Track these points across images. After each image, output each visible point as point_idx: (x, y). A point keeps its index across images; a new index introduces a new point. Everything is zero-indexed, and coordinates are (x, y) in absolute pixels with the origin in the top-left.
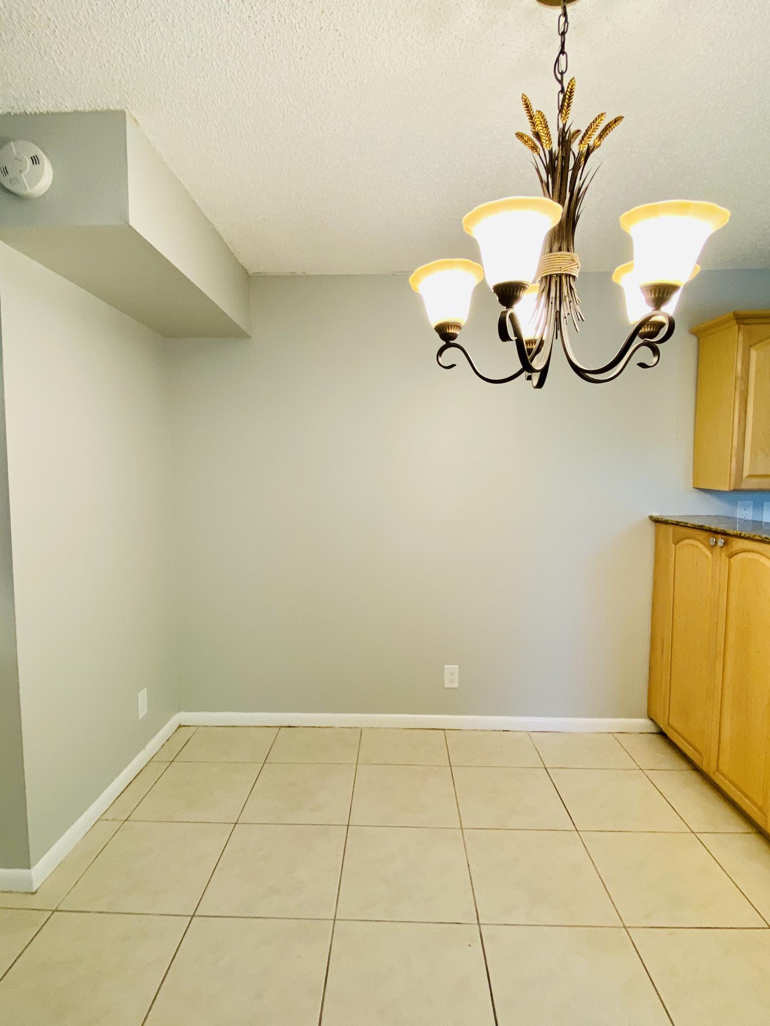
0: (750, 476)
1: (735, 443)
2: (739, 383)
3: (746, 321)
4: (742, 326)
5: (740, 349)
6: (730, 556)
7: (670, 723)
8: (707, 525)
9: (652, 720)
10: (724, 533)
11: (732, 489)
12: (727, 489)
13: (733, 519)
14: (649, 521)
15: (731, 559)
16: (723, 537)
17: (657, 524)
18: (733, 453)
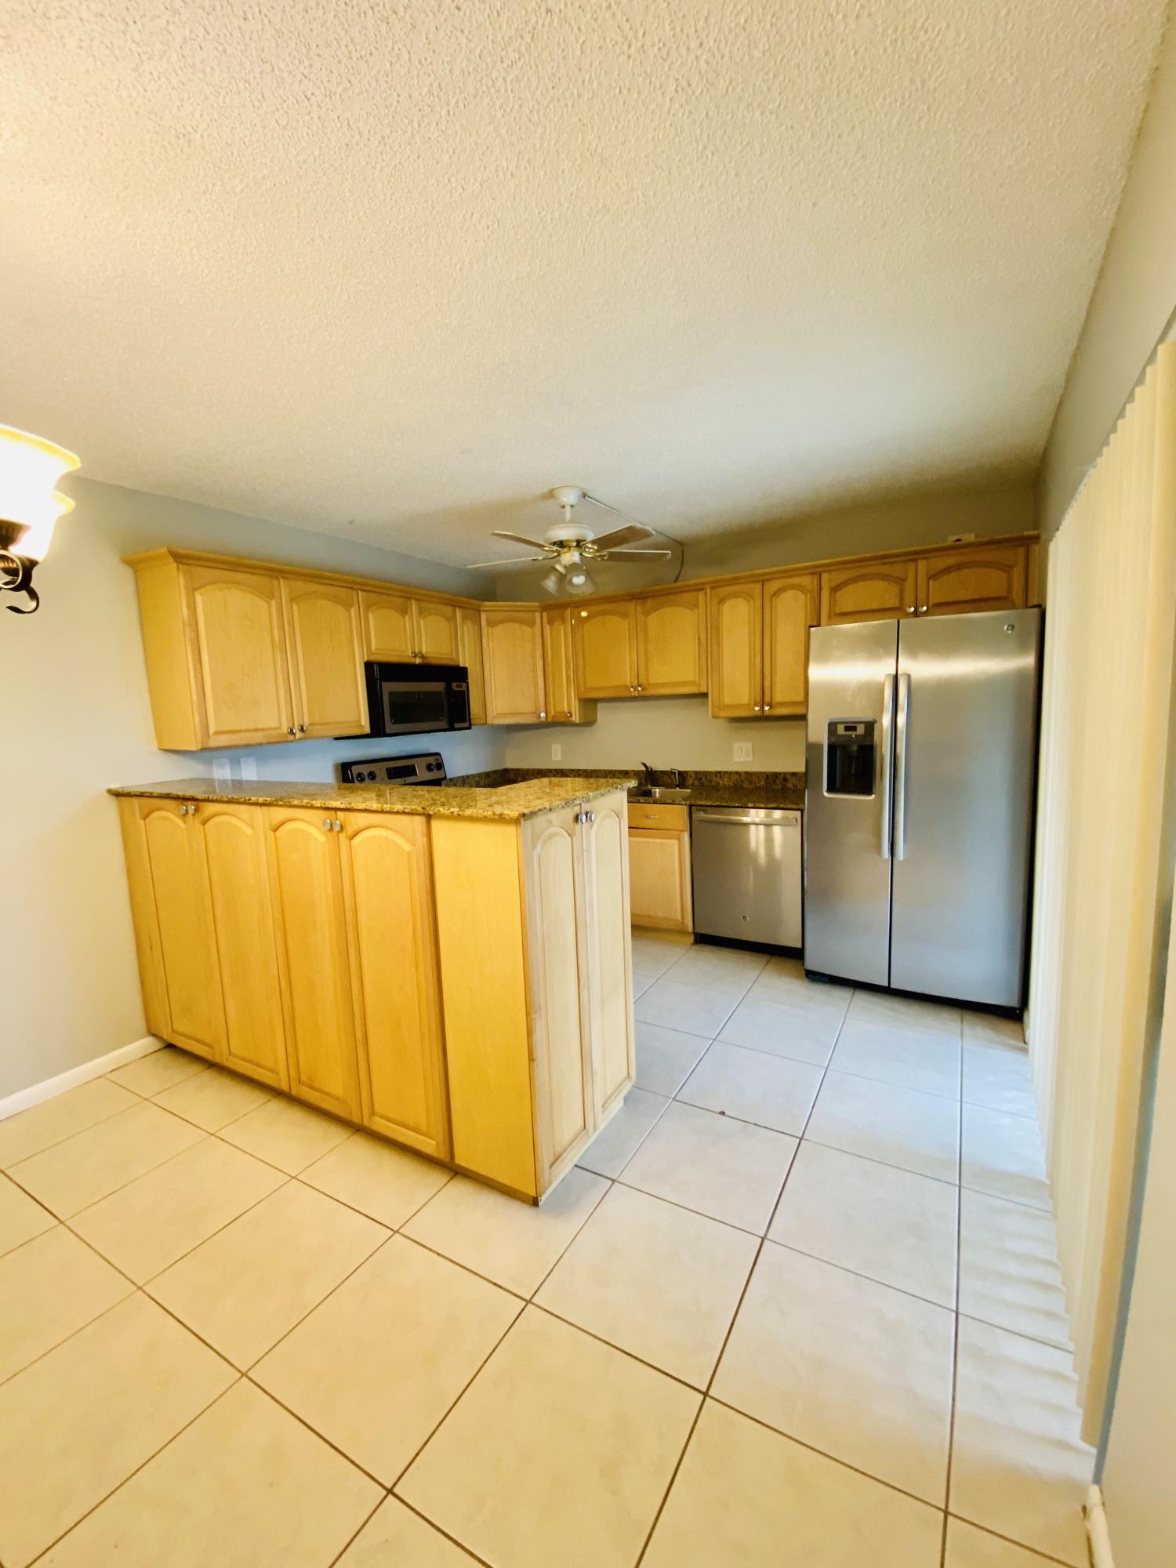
0: (217, 733)
1: (195, 697)
2: (187, 630)
3: (184, 561)
4: (181, 566)
5: (183, 593)
6: (204, 822)
7: (174, 1028)
8: (175, 791)
9: (154, 1035)
10: (193, 799)
11: (199, 748)
12: (195, 749)
13: (209, 782)
14: (107, 796)
15: (206, 826)
16: (193, 802)
17: (120, 798)
18: (194, 708)
